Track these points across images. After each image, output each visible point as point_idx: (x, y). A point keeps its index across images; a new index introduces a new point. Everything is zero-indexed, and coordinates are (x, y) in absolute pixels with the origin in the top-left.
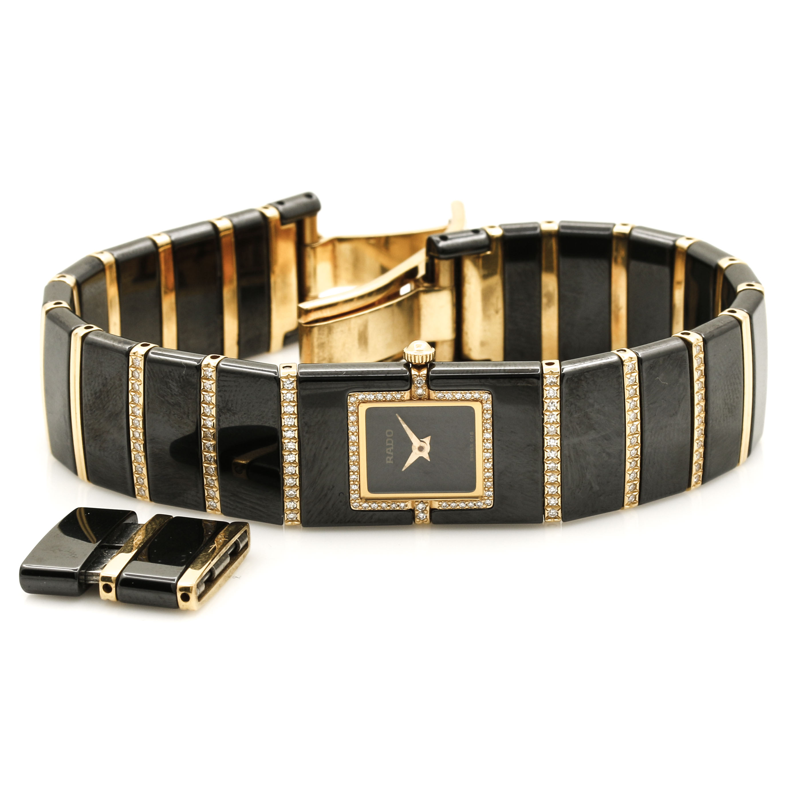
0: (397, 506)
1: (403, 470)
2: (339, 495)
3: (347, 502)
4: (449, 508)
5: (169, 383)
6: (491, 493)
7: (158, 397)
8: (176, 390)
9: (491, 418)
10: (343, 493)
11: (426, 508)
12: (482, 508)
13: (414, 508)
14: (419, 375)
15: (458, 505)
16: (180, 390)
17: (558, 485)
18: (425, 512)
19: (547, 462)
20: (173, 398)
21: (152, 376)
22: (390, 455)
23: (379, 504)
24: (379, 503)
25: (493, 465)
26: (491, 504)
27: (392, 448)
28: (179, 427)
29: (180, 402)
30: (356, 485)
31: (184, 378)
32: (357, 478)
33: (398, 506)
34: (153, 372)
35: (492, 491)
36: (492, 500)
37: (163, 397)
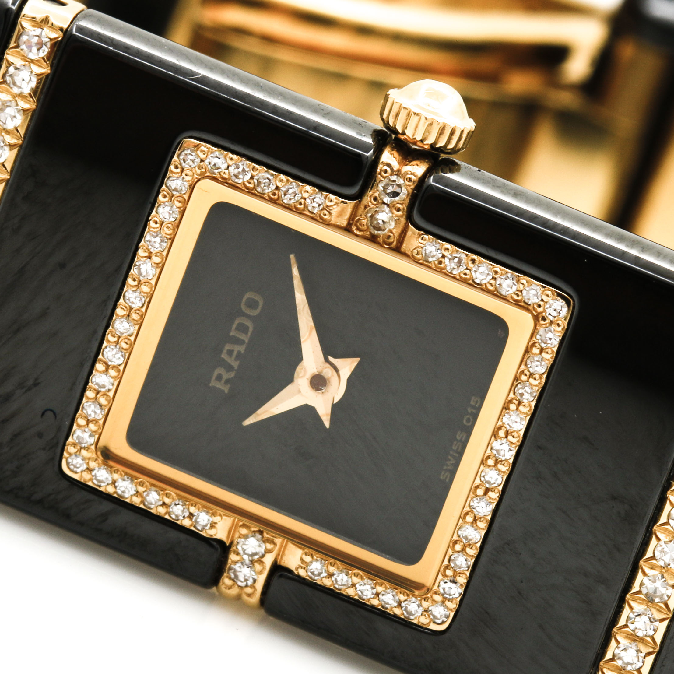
0: (187, 514)
1: (248, 422)
2: (43, 414)
3: (57, 443)
4: (327, 583)
6: (456, 591)
9: (545, 376)
10: (55, 414)
11: (263, 556)
12: (415, 622)
13: (232, 543)
14: (399, 171)
15: (353, 585)
17: (651, 650)
18: (258, 567)
19: (647, 570)
22: (229, 368)
23: (141, 489)
24: (142, 484)
25: (495, 512)
26: (443, 622)
27: (242, 349)
30: (101, 406)
32: (111, 387)
33: (191, 515)
35: (461, 585)
36: (451, 610)
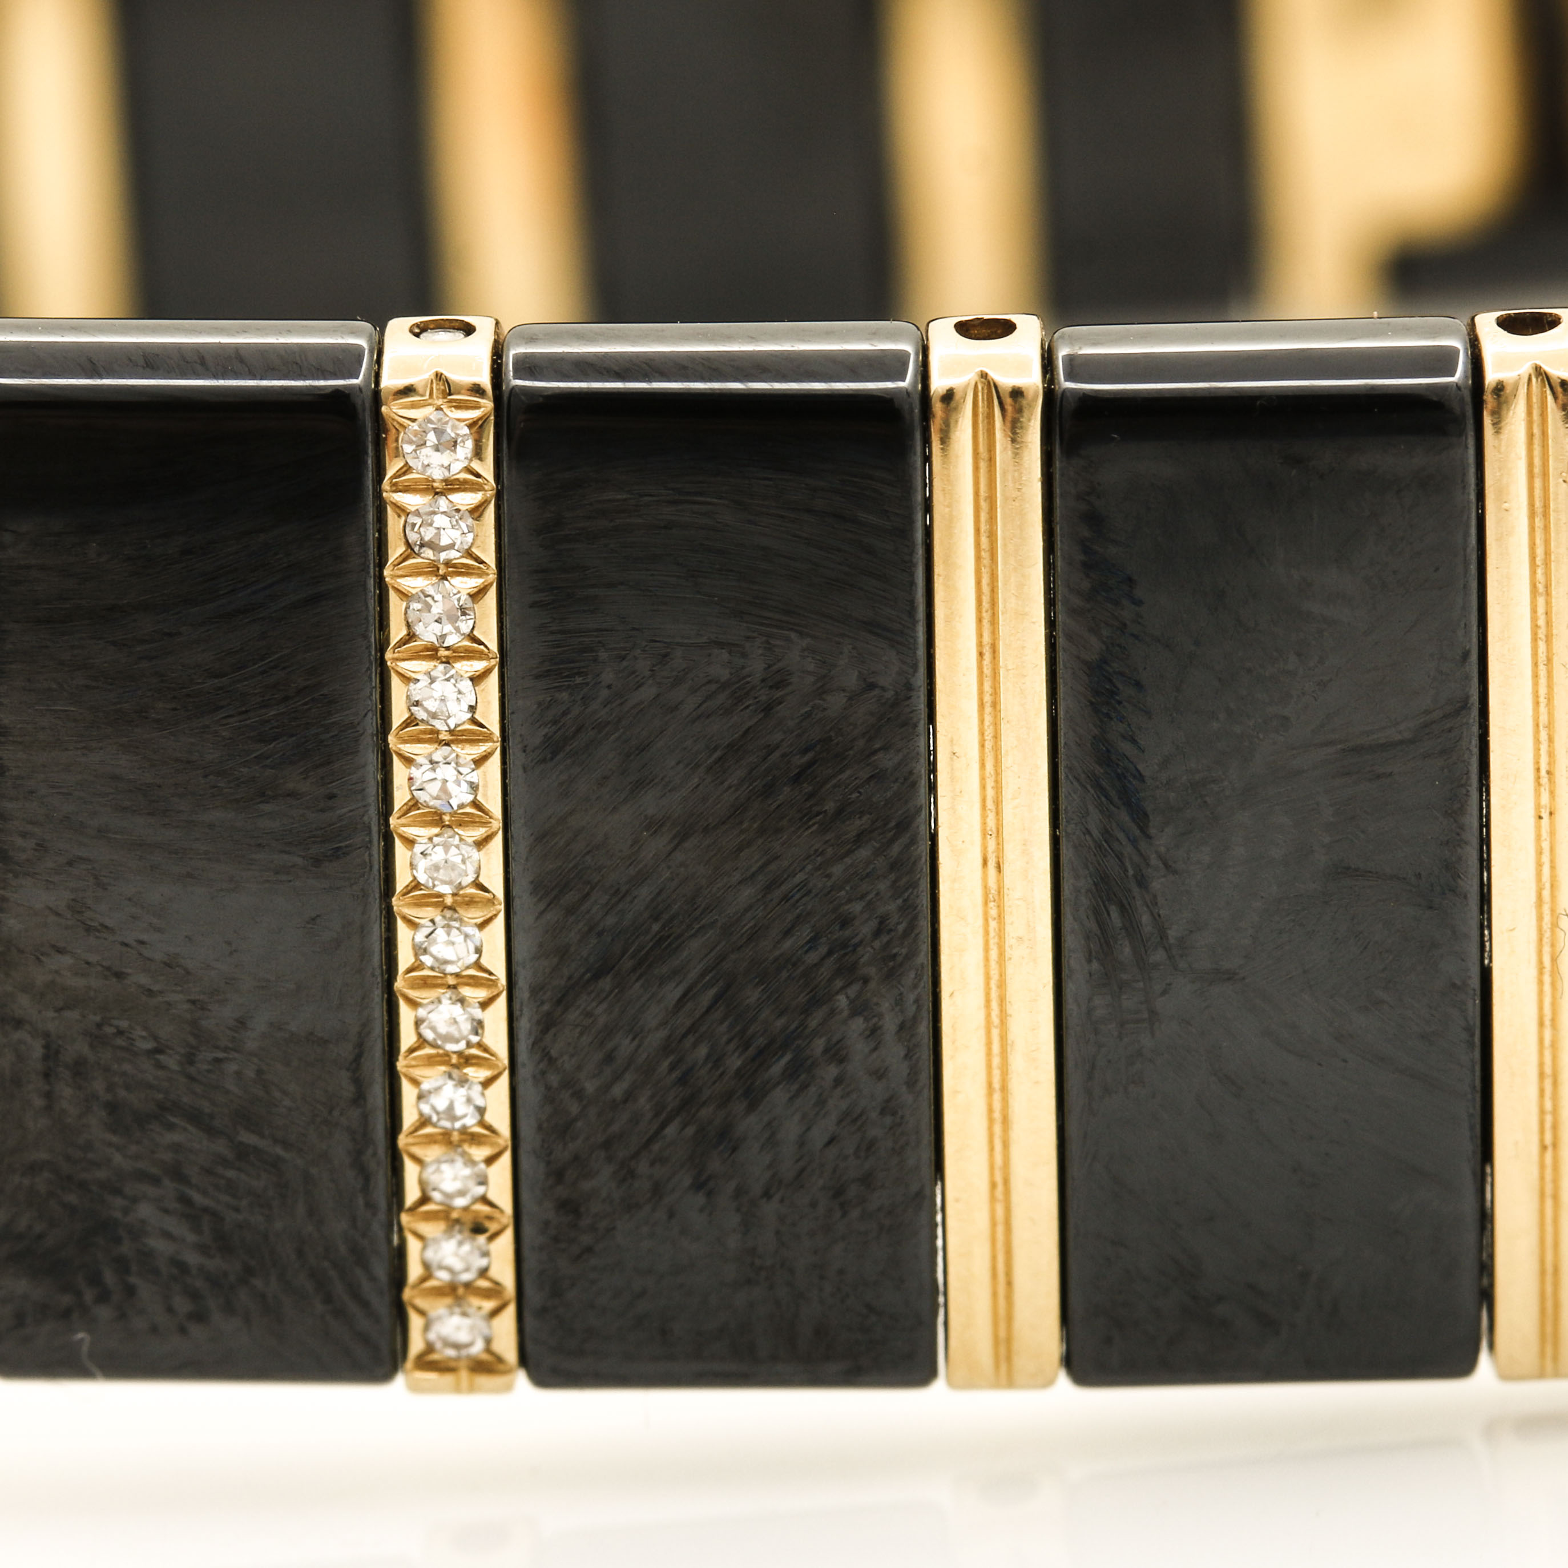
5: (203, 1249)
7: (286, 1145)
8: (145, 1211)
16: (118, 1215)
20: (167, 1157)
21: (332, 1273)
28: (119, 975)
29: (115, 1139)
31: (89, 1295)
34: (328, 1299)
37: (243, 1153)
